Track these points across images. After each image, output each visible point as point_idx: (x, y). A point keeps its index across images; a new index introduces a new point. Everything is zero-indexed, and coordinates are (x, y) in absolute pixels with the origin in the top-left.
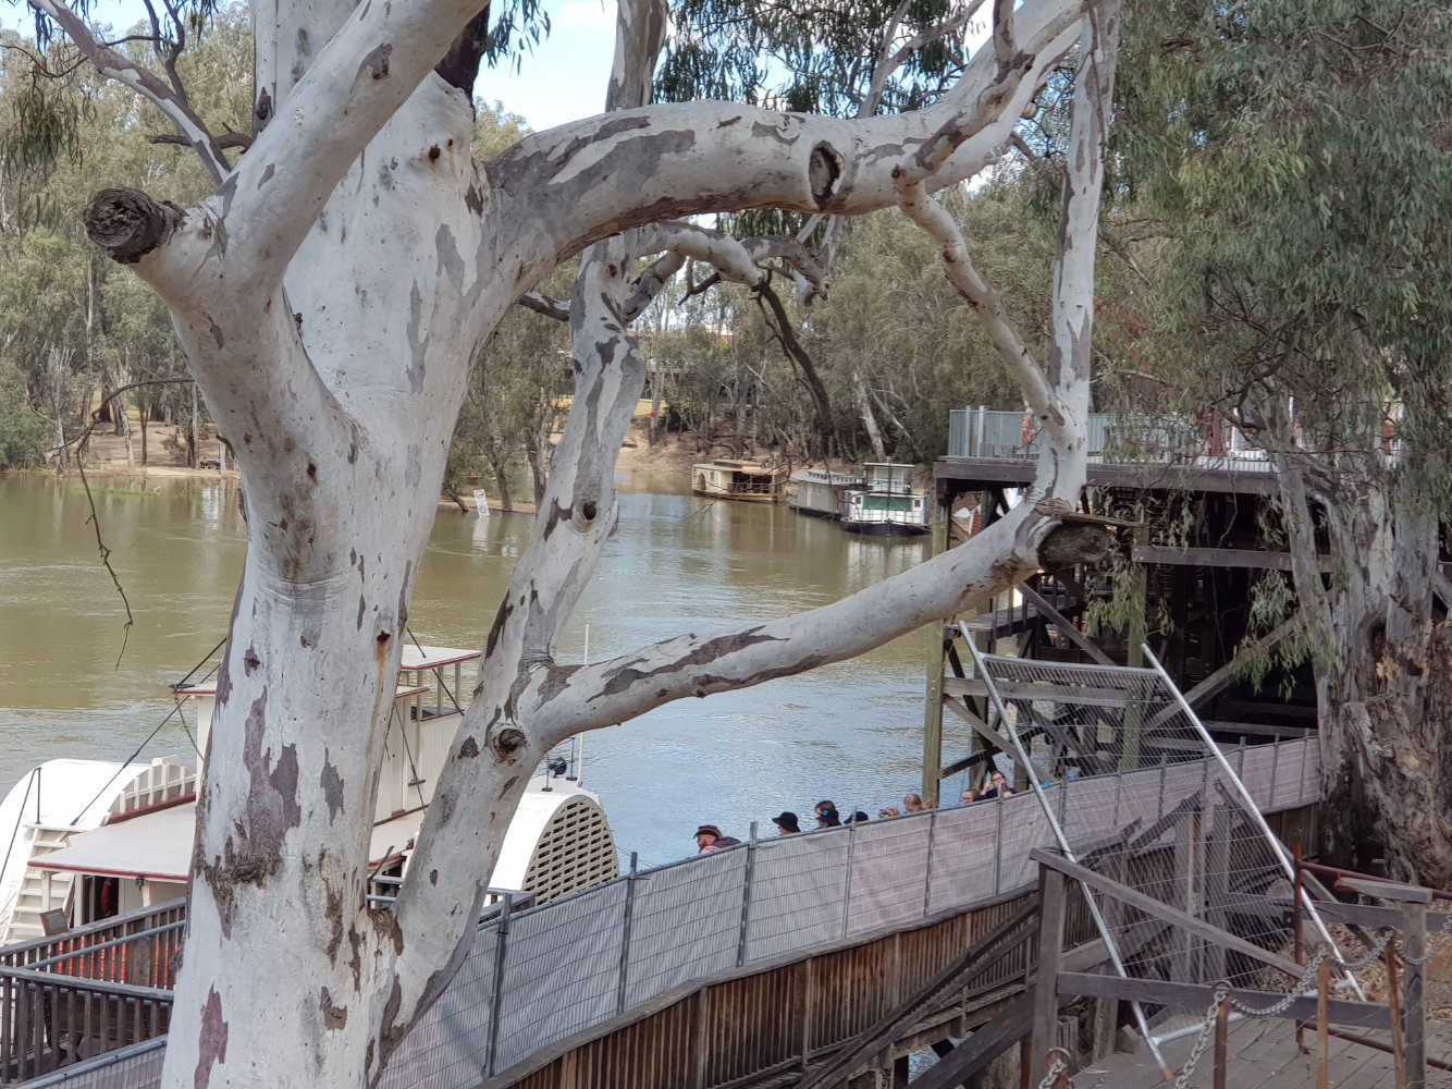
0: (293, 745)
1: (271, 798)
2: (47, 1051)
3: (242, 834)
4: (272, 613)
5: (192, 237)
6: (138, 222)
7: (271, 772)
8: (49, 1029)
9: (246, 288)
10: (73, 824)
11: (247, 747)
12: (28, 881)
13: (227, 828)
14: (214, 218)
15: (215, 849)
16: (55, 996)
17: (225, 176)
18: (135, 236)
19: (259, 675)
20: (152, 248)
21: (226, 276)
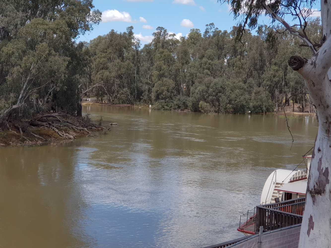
0: (328, 167)
1: (323, 178)
2: (276, 225)
3: (317, 185)
4: (324, 140)
5: (309, 65)
6: (299, 62)
7: (323, 172)
8: (276, 221)
9: (320, 75)
10: (283, 182)
11: (318, 167)
12: (274, 193)
13: (314, 183)
14: (314, 61)
15: (311, 187)
16: (277, 215)
17: (316, 53)
18: (298, 65)
19: (321, 153)
20: (301, 67)
21: (316, 73)
